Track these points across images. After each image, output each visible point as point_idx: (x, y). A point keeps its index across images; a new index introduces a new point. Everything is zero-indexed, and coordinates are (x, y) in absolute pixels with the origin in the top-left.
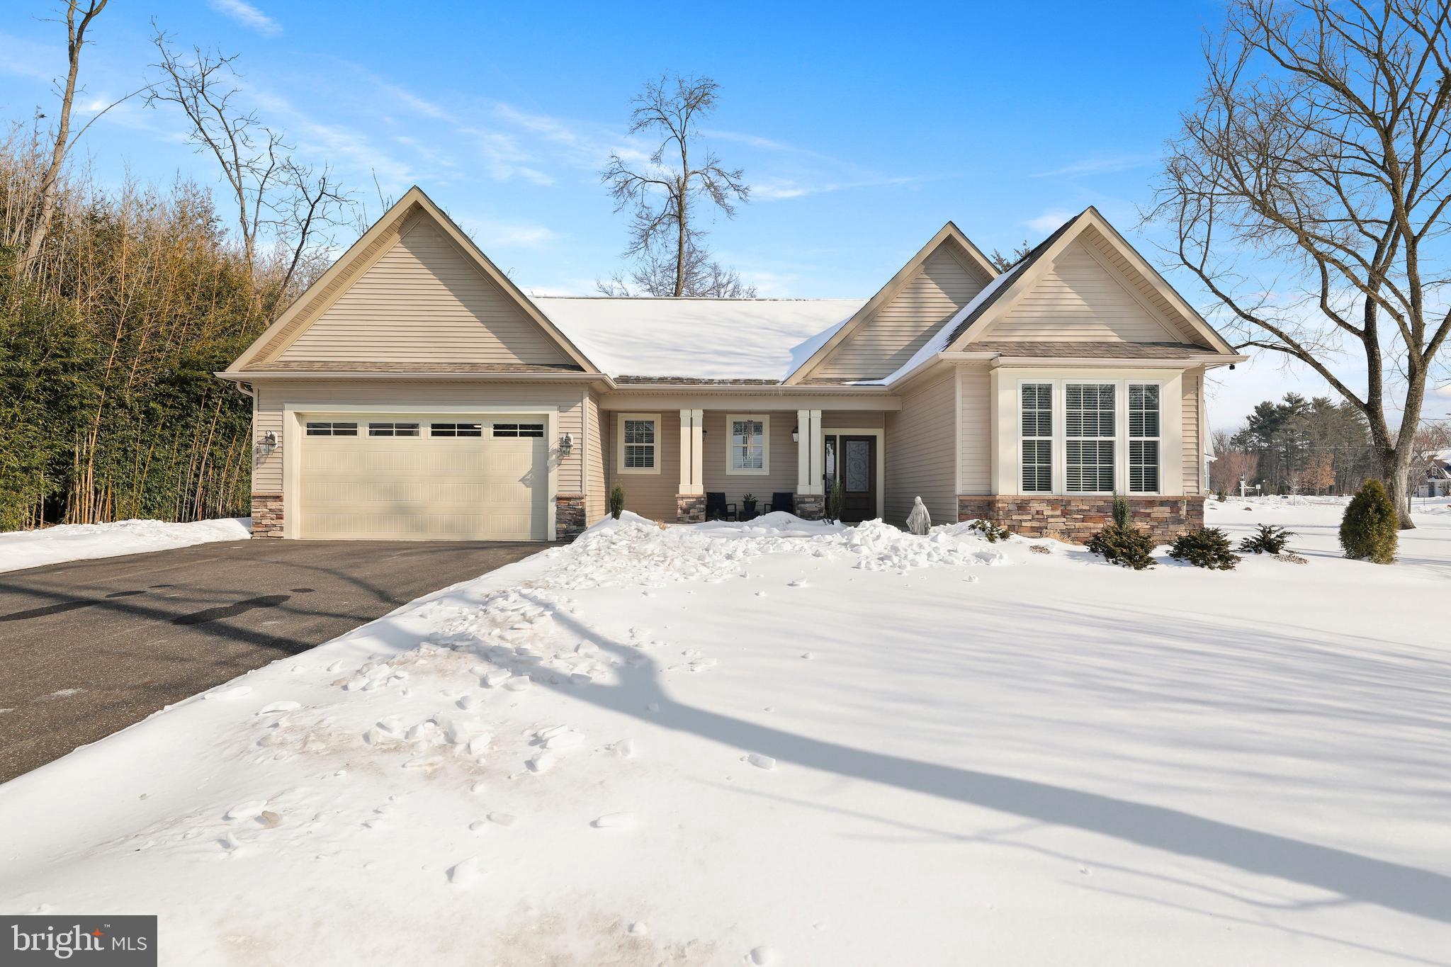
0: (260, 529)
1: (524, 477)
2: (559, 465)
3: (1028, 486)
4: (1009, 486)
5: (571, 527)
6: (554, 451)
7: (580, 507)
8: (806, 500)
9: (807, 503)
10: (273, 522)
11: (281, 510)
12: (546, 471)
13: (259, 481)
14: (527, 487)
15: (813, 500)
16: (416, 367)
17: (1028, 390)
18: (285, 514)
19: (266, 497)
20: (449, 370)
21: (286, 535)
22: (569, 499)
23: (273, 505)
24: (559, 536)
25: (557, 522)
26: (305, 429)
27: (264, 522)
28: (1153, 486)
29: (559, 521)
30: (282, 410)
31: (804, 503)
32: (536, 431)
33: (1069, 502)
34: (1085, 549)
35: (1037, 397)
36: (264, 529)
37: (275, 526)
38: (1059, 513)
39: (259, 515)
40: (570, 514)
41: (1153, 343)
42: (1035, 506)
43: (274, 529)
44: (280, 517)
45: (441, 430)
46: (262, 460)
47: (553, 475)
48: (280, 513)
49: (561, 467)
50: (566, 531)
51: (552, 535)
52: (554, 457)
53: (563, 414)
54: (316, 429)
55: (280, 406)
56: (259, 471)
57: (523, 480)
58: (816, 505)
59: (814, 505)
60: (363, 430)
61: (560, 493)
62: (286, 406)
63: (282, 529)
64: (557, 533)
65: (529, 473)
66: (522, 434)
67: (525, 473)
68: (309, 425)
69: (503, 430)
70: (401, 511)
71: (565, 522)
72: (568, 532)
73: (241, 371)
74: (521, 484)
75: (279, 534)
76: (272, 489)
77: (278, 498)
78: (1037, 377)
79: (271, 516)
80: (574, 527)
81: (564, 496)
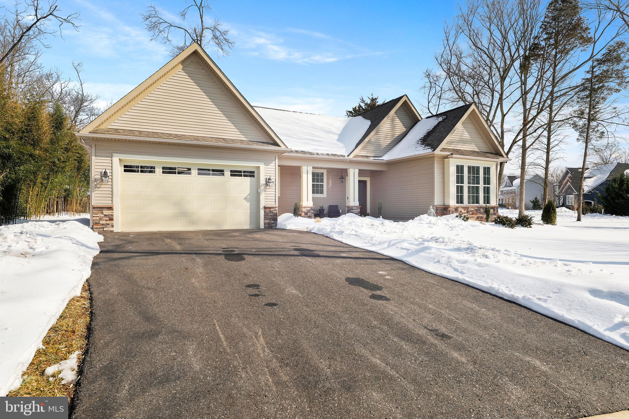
0: (99, 227)
1: (246, 197)
2: (265, 191)
3: (458, 203)
4: (452, 202)
5: (271, 221)
6: (262, 184)
7: (275, 212)
8: (354, 208)
9: (354, 209)
10: (108, 222)
11: (112, 215)
12: (258, 194)
13: (97, 199)
14: (248, 202)
15: (356, 208)
16: (197, 138)
17: (458, 167)
18: (114, 218)
19: (102, 208)
20: (215, 141)
21: (115, 230)
22: (270, 208)
23: (106, 212)
24: (265, 226)
25: (265, 219)
26: (123, 168)
27: (101, 222)
28: (488, 202)
29: (265, 218)
30: (112, 157)
31: (353, 209)
32: (251, 174)
33: (468, 208)
34: (494, 223)
35: (460, 169)
36: (101, 227)
37: (108, 224)
38: (466, 212)
39: (98, 218)
40: (271, 215)
41: (486, 152)
42: (460, 209)
43: (108, 226)
44: (112, 219)
45: (203, 171)
46: (99, 186)
47: (262, 196)
48: (112, 217)
49: (266, 192)
50: (269, 224)
51: (262, 226)
52: (263, 187)
53: (266, 167)
54: (128, 169)
55: (110, 155)
56: (96, 192)
57: (245, 199)
58: (357, 210)
59: (356, 210)
60: (159, 170)
61: (266, 205)
62: (114, 155)
63: (113, 226)
64: (265, 225)
65: (248, 195)
66: (245, 176)
67: (246, 195)
68: (125, 166)
69: (235, 173)
70: (183, 214)
71: (268, 219)
72: (270, 224)
73: (90, 132)
74: (244, 201)
75: (111, 229)
76: (106, 203)
77: (110, 208)
78: (460, 162)
79: (106, 219)
80: (273, 222)
81: (268, 207)
